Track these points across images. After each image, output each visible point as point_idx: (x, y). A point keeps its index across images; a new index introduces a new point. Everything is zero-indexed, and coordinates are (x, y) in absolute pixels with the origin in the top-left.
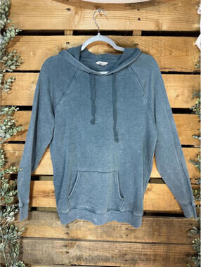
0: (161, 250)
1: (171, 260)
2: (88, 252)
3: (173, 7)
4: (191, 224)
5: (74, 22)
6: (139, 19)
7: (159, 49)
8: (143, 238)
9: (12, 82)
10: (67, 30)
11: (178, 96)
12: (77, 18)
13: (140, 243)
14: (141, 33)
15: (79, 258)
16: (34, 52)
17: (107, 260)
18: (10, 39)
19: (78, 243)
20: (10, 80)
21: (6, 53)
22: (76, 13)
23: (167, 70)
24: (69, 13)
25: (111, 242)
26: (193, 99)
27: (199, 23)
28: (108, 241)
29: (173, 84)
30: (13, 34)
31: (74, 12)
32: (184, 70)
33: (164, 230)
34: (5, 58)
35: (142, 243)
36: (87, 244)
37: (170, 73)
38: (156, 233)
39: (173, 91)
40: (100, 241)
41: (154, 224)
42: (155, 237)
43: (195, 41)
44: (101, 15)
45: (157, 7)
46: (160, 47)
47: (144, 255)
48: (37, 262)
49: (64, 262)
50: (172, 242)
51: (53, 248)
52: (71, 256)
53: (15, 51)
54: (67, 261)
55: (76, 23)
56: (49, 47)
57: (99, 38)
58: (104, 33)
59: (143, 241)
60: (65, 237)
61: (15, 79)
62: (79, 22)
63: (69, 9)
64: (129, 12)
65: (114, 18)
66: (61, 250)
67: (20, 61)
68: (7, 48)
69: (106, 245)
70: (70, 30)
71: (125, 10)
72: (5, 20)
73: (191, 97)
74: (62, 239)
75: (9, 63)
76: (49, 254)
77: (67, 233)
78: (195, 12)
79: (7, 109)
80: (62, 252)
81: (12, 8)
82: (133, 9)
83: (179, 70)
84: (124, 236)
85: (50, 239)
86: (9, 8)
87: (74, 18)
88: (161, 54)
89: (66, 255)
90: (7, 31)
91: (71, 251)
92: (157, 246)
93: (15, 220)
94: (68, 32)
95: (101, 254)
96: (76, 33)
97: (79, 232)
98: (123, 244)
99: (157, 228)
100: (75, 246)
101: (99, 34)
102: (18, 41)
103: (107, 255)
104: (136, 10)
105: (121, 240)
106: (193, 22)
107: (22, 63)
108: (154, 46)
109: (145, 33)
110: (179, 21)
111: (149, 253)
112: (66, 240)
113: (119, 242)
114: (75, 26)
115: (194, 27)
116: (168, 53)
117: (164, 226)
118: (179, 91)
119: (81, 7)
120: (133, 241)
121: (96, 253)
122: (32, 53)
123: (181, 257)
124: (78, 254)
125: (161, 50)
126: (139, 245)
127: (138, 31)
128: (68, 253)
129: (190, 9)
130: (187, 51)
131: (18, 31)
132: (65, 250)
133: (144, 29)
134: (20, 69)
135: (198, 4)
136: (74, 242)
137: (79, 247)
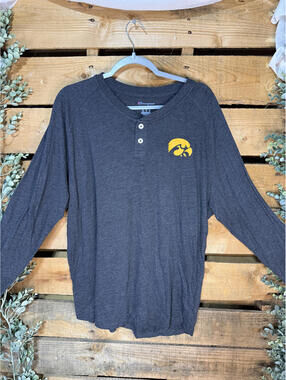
0: (224, 356)
1: (239, 370)
2: (121, 357)
3: (237, 15)
4: (266, 320)
5: (99, 37)
6: (190, 32)
7: (218, 73)
9: (18, 120)
10: (90, 48)
11: (245, 139)
12: (104, 31)
13: (194, 346)
14: (192, 51)
15: (109, 367)
16: (45, 79)
17: (148, 369)
18: (12, 61)
19: (107, 345)
20: (15, 118)
21: (8, 81)
22: (102, 25)
23: (230, 103)
24: (92, 24)
25: (153, 344)
26: (266, 142)
28: (149, 343)
30: (17, 55)
31: (99, 24)
32: (253, 103)
33: (228, 327)
34: (7, 88)
35: (198, 346)
36: (121, 345)
37: (234, 106)
38: (216, 332)
39: (239, 132)
40: (138, 343)
41: (214, 320)
42: (215, 337)
43: (269, 61)
45: (215, 15)
46: (220, 70)
47: (201, 363)
48: (51, 372)
49: (87, 373)
50: (240, 345)
51: (73, 352)
52: (98, 364)
53: (20, 78)
54: (91, 371)
55: (102, 39)
57: (133, 58)
58: (141, 52)
59: (199, 343)
60: (89, 336)
61: (22, 116)
62: (107, 36)
63: (92, 20)
64: (175, 22)
65: (155, 31)
66: (83, 355)
67: (27, 91)
68: (9, 74)
69: (147, 348)
70: (94, 49)
71: (170, 19)
72: (5, 36)
73: (264, 140)
74: (85, 340)
75: (13, 94)
76: (67, 360)
77: (92, 331)
78: (267, 21)
79: (12, 157)
80: (84, 358)
81: (15, 19)
82: (181, 18)
83: (247, 103)
85: (68, 339)
87: (99, 32)
88: (221, 80)
89: (90, 362)
90: (9, 51)
91: (96, 356)
92: (218, 350)
94: (92, 52)
95: (139, 361)
96: (103, 52)
98: (171, 347)
99: (218, 324)
100: (103, 350)
101: (134, 54)
102: (25, 64)
103: (149, 362)
104: (186, 20)
106: (266, 36)
107: (30, 93)
108: (211, 69)
109: (198, 52)
110: (246, 34)
111: (207, 360)
112: (91, 341)
113: (165, 344)
114: (101, 43)
115: (267, 43)
116: (231, 78)
117: (228, 323)
118: (247, 132)
119: (108, 17)
120: (184, 343)
121: (133, 360)
122: (42, 82)
123: (253, 366)
124: (108, 360)
125: (221, 75)
126: (194, 349)
127: (189, 48)
128: (93, 359)
129: (261, 17)
130: (258, 76)
131: (23, 50)
132: (89, 354)
133: (198, 46)
134: (26, 103)
135: (272, 10)
136: (101, 344)
137: (108, 350)
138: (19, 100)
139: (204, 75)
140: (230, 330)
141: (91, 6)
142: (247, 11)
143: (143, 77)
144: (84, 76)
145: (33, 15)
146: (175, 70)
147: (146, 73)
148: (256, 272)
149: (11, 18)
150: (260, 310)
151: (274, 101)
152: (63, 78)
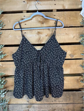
0: (71, 106)
2: (38, 109)
4: (83, 94)
5: (27, 7)
6: (55, 4)
7: (65, 17)
8: (62, 101)
10: (24, 11)
11: (74, 37)
12: (28, 5)
16: (10, 21)
19: (33, 105)
22: (27, 3)
23: (69, 26)
24: (24, 3)
25: (48, 104)
27: (81, 5)
28: (47, 104)
29: (71, 32)
31: (26, 3)
32: (76, 26)
33: (72, 97)
35: (62, 104)
36: (37, 105)
38: (68, 99)
39: (72, 35)
41: (67, 95)
42: (68, 101)
43: (80, 13)
46: (65, 16)
50: (76, 102)
51: (22, 108)
53: (1, 21)
55: (28, 7)
56: (16, 18)
59: (63, 103)
60: (27, 103)
61: (2, 33)
62: (29, 7)
65: (44, 4)
66: (25, 109)
67: (3, 25)
69: (46, 106)
70: (25, 11)
74: (26, 104)
77: (28, 101)
83: (74, 26)
84: (54, 101)
85: (20, 104)
87: (27, 5)
88: (66, 19)
92: (69, 105)
93: (5, 96)
95: (44, 110)
96: (28, 12)
98: (54, 105)
100: (32, 107)
101: (38, 11)
102: (3, 16)
103: (47, 110)
104: (54, 1)
106: (79, 5)
108: (62, 16)
109: (58, 10)
110: (73, 4)
111: (65, 108)
112: (28, 104)
113: (52, 104)
114: (27, 9)
115: (79, 7)
116: (69, 18)
117: (72, 96)
118: (75, 35)
119: (29, 1)
120: (58, 103)
121: (42, 110)
122: (9, 21)
123: (80, 109)
125: (66, 17)
127: (55, 9)
128: (29, 110)
130: (77, 17)
131: (2, 11)
132: (27, 109)
134: (3, 29)
136: (31, 105)
137: (33, 107)
138: (1, 28)
139: (60, 18)
140: (72, 98)
143: (41, 19)
144: (22, 19)
146: (51, 16)
147: (42, 18)
150: (81, 91)
151: (82, 25)
152: (15, 20)
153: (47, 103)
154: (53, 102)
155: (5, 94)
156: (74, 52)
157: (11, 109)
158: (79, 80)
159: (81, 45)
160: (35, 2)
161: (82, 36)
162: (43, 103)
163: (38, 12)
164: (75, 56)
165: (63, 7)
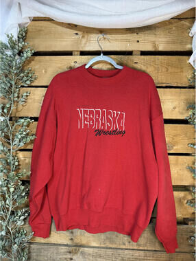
0: (163, 258)
2: (91, 258)
3: (167, 31)
4: (192, 232)
5: (81, 44)
6: (138, 41)
7: (156, 66)
8: (145, 245)
9: (27, 96)
10: (75, 51)
11: (175, 108)
12: (84, 41)
13: (142, 250)
14: (139, 53)
16: (46, 69)
18: (26, 59)
19: (82, 249)
20: (25, 94)
21: (22, 71)
22: (83, 37)
23: (164, 85)
24: (77, 37)
25: (114, 249)
26: (188, 110)
27: (191, 43)
28: (111, 248)
29: (170, 97)
30: (29, 54)
31: (81, 36)
32: (179, 85)
34: (22, 75)
35: (144, 250)
36: (91, 250)
37: (166, 87)
39: (170, 104)
40: (103, 248)
43: (188, 60)
44: (105, 39)
45: (154, 31)
46: (158, 65)
51: (58, 254)
53: (30, 69)
55: (83, 45)
56: (59, 65)
57: (102, 57)
58: (107, 53)
59: (146, 248)
60: (69, 243)
61: (30, 93)
62: (86, 44)
63: (77, 34)
64: (129, 35)
65: (116, 40)
66: (65, 256)
67: (34, 77)
68: (23, 66)
69: (109, 252)
70: (78, 51)
71: (126, 33)
72: (23, 43)
73: (186, 109)
74: (67, 245)
75: (25, 79)
76: (54, 260)
77: (72, 239)
78: (187, 35)
79: (23, 120)
80: (66, 259)
81: (29, 33)
82: (132, 33)
83: (175, 85)
84: (127, 243)
85: (55, 244)
86: (26, 33)
87: (81, 41)
88: (158, 70)
90: (24, 52)
91: (74, 257)
92: (159, 254)
94: (76, 53)
96: (83, 53)
97: (83, 238)
98: (126, 252)
100: (79, 254)
102: (33, 60)
104: (135, 34)
105: (124, 247)
106: (186, 43)
107: (35, 79)
108: (152, 64)
109: (143, 53)
110: (173, 42)
112: (71, 246)
113: (122, 249)
114: (82, 48)
115: (187, 47)
116: (164, 70)
118: (176, 103)
119: (87, 32)
120: (135, 248)
122: (43, 71)
124: (82, 260)
125: (158, 68)
126: (142, 252)
127: (137, 51)
128: (71, 259)
129: (183, 32)
130: (182, 68)
131: (33, 52)
132: (69, 256)
133: (143, 50)
134: (33, 84)
135: (190, 28)
136: (77, 248)
137: (83, 253)
138: (28, 82)
139: (147, 68)
141: (76, 26)
142: (174, 28)
144: (71, 67)
145: (40, 30)
148: (184, 198)
149: (26, 32)
150: (187, 224)
151: (192, 84)
152: (57, 69)
153: (111, 246)
154: (124, 244)
155: (25, 219)
156: (173, 139)
157: (35, 254)
158: (182, 200)
159: (189, 125)
160: (98, 35)
161: (191, 106)
162: (104, 246)
163: (104, 55)
164: (175, 148)
165: (155, 47)
